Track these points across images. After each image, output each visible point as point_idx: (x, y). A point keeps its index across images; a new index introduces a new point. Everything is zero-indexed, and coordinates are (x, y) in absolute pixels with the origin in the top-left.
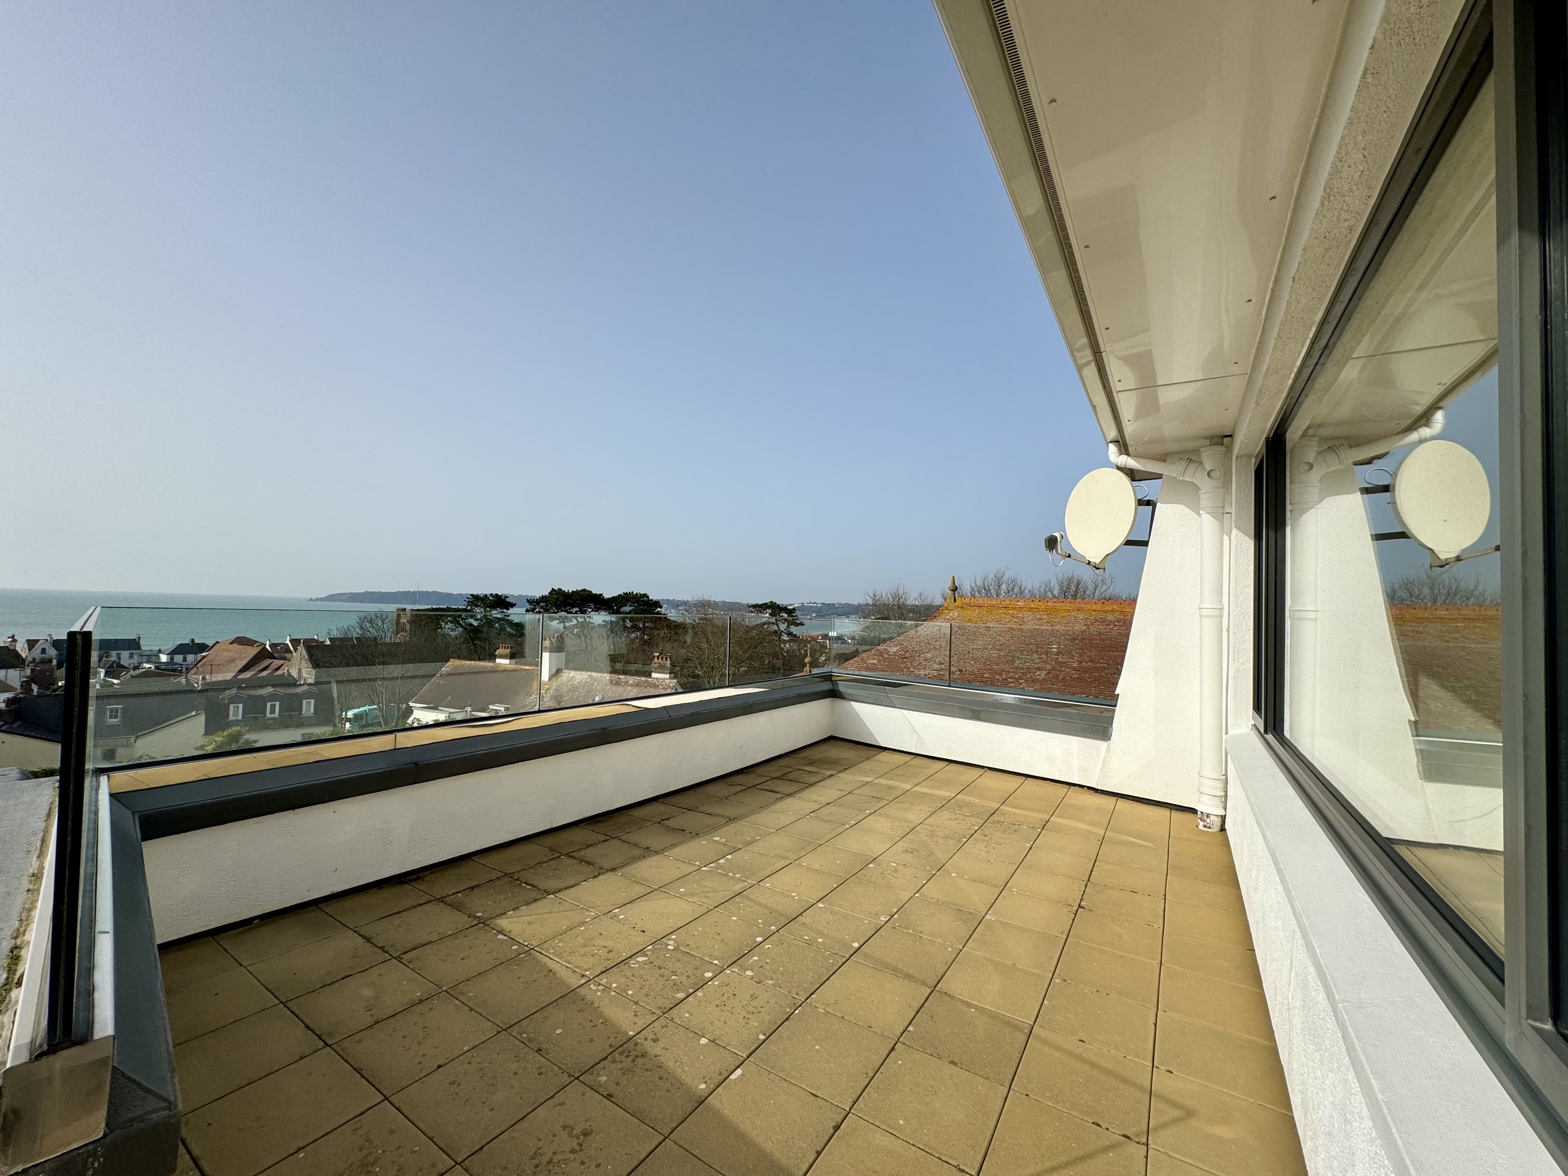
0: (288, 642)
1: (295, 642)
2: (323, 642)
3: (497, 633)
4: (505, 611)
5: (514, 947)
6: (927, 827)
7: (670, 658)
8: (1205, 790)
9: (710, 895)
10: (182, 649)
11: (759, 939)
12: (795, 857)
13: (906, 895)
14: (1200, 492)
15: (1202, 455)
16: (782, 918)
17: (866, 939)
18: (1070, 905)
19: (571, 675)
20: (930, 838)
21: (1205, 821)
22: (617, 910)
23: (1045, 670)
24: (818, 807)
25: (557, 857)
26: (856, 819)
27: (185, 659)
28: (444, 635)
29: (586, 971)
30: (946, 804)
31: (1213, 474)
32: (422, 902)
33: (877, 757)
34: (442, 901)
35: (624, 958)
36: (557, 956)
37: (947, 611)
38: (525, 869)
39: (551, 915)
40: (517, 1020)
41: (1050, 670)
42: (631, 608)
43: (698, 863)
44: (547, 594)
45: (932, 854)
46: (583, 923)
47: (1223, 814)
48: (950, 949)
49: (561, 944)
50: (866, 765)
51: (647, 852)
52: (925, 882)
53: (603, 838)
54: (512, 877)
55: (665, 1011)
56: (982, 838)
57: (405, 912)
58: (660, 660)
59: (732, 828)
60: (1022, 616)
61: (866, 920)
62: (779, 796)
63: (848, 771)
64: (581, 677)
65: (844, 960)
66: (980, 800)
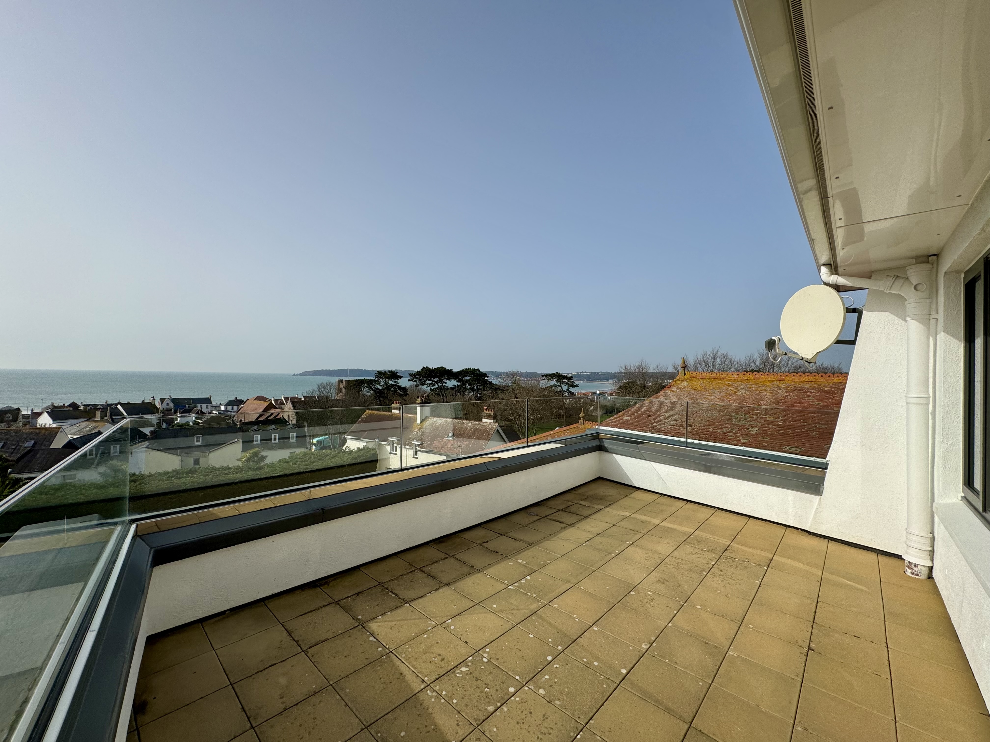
0: (283, 399)
1: (287, 399)
2: (301, 399)
3: (392, 394)
4: (396, 380)
5: (380, 649)
6: (674, 559)
7: (494, 410)
8: (912, 544)
9: (514, 612)
10: (231, 403)
11: (550, 658)
12: (575, 581)
13: (663, 624)
14: (906, 303)
15: (908, 272)
16: (566, 639)
17: (632, 666)
18: (801, 646)
19: (434, 420)
20: (677, 570)
21: (913, 569)
22: (450, 621)
23: (756, 427)
24: (591, 536)
25: (413, 571)
26: (619, 549)
27: (233, 409)
28: (363, 395)
29: (426, 676)
30: (687, 539)
31: (919, 287)
32: (325, 604)
33: (632, 495)
34: (338, 604)
35: (452, 667)
36: (406, 660)
37: (679, 382)
38: (392, 580)
39: (406, 621)
40: (375, 719)
41: (759, 427)
42: (469, 378)
43: (506, 582)
44: (420, 370)
45: (679, 586)
46: (426, 631)
47: (931, 565)
48: (701, 683)
49: (410, 650)
50: (625, 502)
51: (473, 570)
52: (675, 612)
53: (443, 555)
54: (383, 586)
55: (479, 723)
56: (718, 572)
57: (314, 612)
58: (488, 411)
59: (530, 552)
60: (736, 385)
61: (631, 646)
62: (563, 525)
63: (611, 507)
64: (441, 421)
65: (615, 685)
66: (714, 537)
